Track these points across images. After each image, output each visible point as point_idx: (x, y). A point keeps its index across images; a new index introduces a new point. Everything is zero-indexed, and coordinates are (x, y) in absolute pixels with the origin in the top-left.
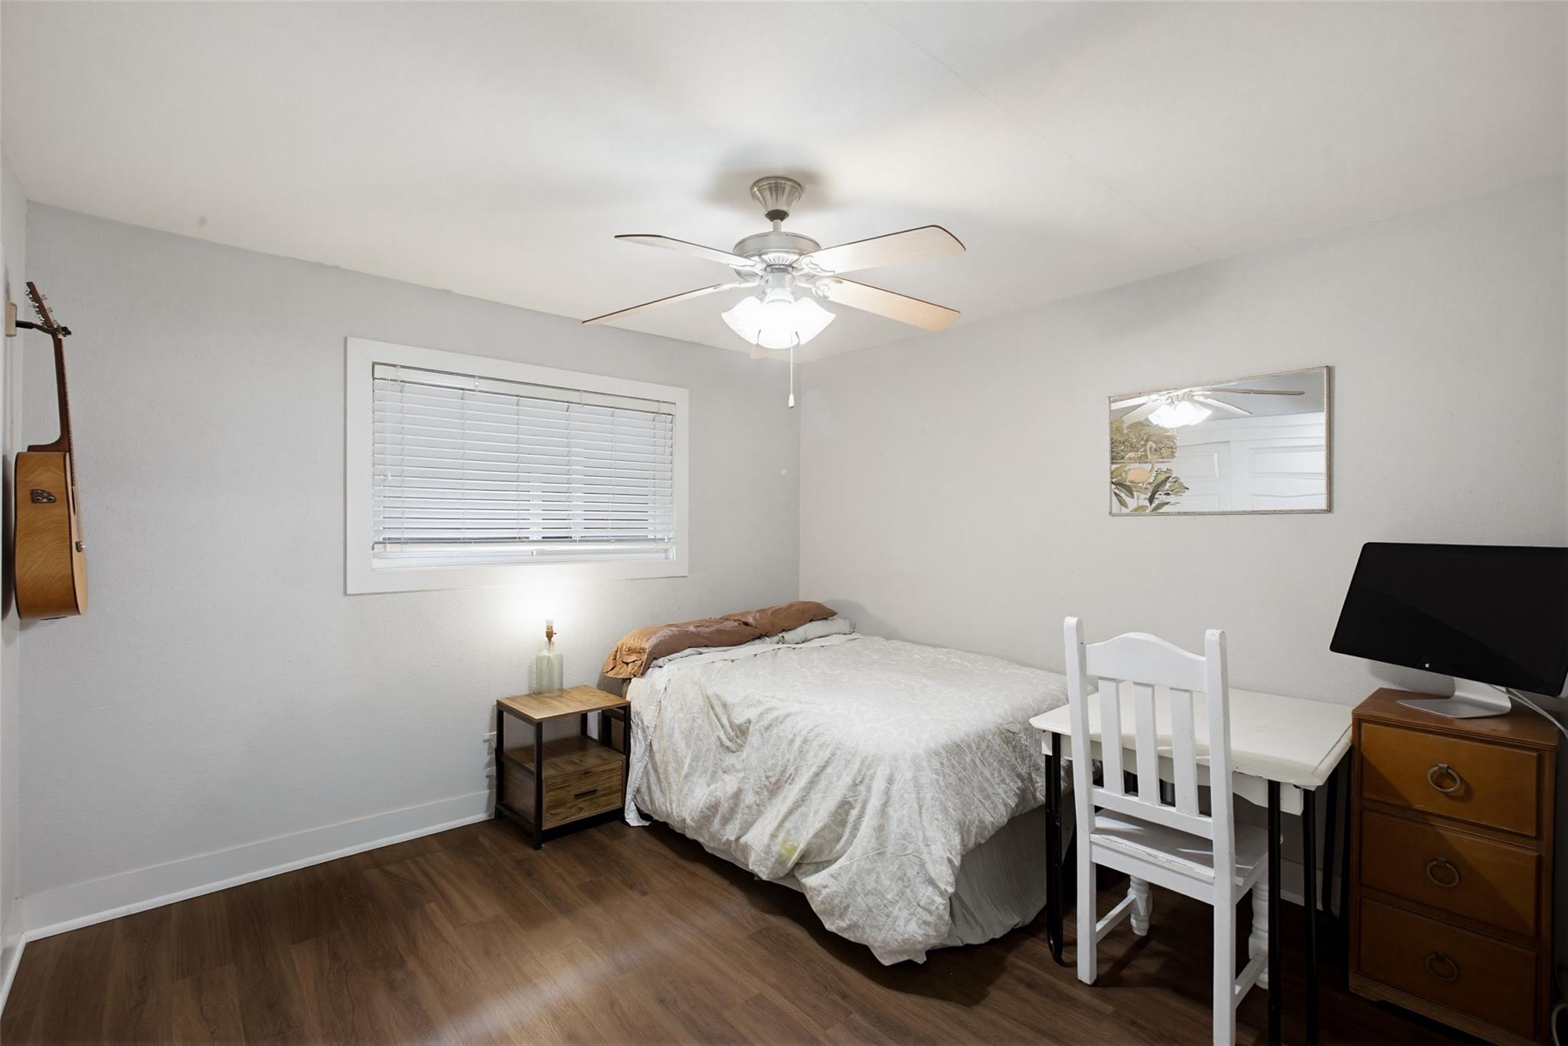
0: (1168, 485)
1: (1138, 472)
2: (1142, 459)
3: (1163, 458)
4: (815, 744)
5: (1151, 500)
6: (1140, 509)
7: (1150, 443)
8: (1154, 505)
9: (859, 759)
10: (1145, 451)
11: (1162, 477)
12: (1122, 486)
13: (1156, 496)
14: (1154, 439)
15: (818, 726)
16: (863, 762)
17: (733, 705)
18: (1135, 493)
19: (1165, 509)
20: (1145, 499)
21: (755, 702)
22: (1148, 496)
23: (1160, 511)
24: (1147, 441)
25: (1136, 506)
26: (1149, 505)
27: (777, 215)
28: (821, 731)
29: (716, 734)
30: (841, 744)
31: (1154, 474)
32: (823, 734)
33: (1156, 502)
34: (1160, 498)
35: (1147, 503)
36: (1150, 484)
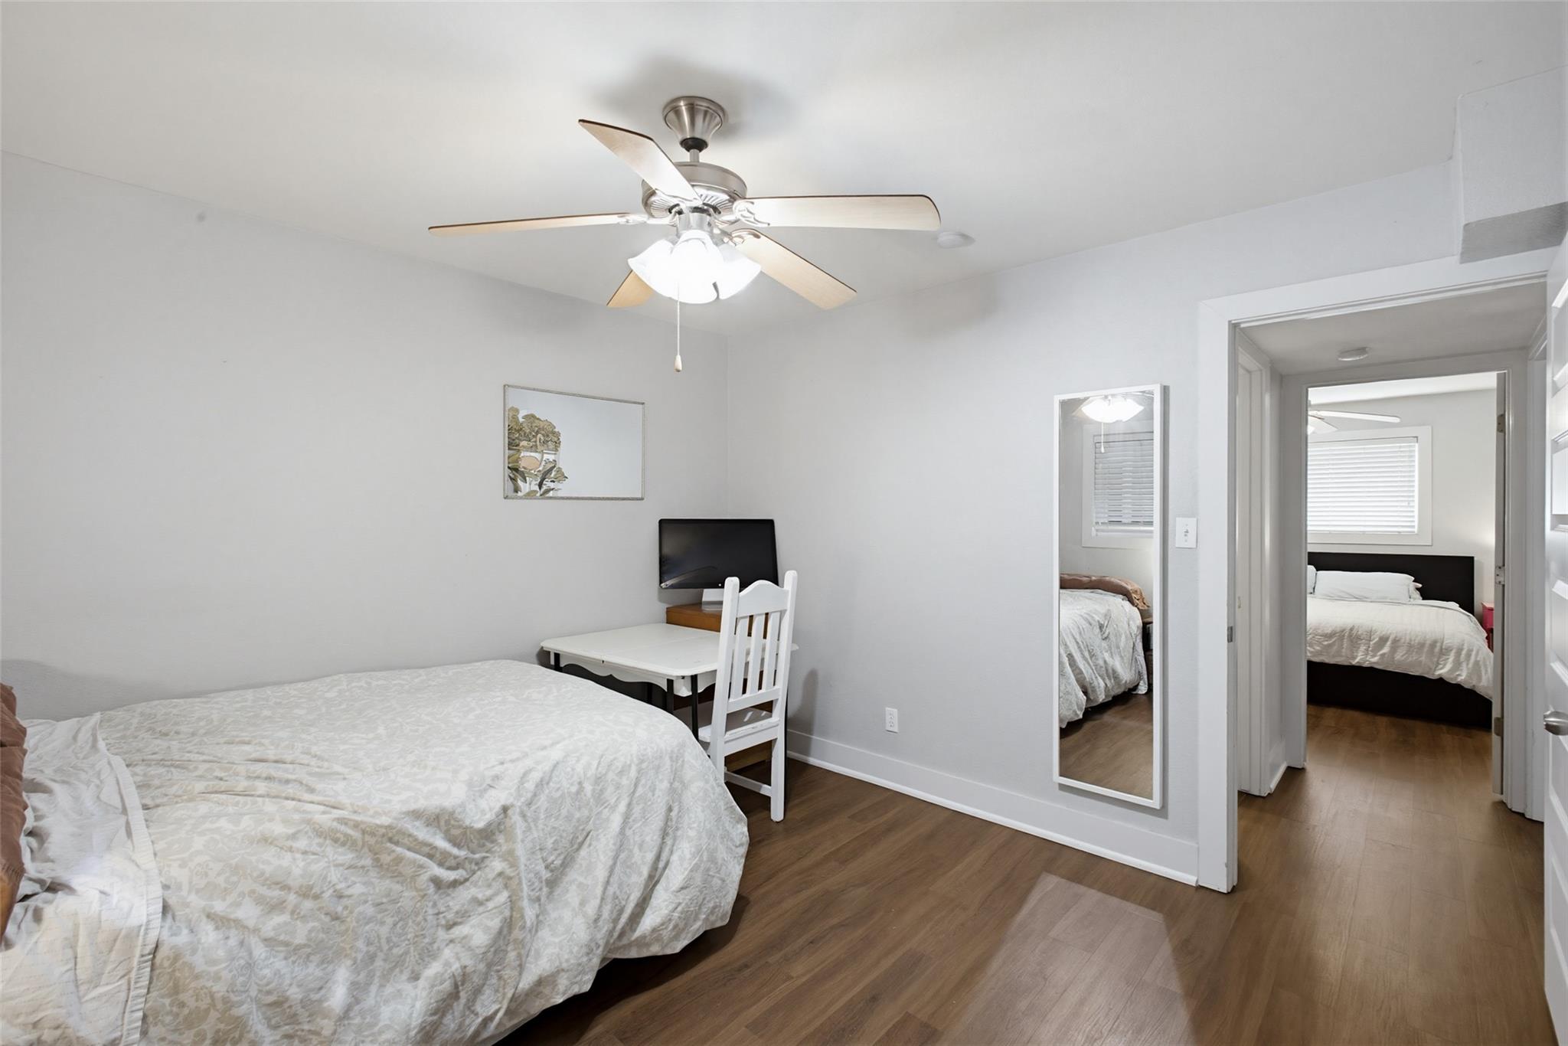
0: (553, 473)
1: (529, 458)
2: (534, 448)
3: (549, 450)
4: (611, 776)
5: (540, 485)
6: (530, 495)
7: (539, 435)
8: (543, 490)
9: (667, 758)
10: (536, 442)
11: (549, 466)
12: (515, 472)
13: (544, 482)
14: (543, 432)
15: (602, 757)
16: (671, 758)
17: (462, 805)
18: (527, 478)
19: (551, 494)
20: (536, 484)
21: (490, 783)
22: (538, 482)
23: (547, 495)
24: (537, 433)
25: (527, 491)
26: (538, 490)
27: (695, 144)
28: (612, 757)
29: (425, 877)
30: (643, 755)
31: (543, 463)
32: (615, 759)
33: (544, 488)
34: (547, 484)
35: (537, 488)
36: (539, 471)
